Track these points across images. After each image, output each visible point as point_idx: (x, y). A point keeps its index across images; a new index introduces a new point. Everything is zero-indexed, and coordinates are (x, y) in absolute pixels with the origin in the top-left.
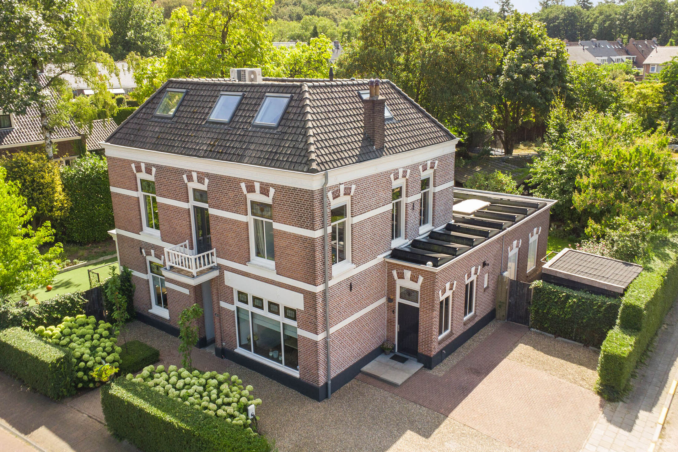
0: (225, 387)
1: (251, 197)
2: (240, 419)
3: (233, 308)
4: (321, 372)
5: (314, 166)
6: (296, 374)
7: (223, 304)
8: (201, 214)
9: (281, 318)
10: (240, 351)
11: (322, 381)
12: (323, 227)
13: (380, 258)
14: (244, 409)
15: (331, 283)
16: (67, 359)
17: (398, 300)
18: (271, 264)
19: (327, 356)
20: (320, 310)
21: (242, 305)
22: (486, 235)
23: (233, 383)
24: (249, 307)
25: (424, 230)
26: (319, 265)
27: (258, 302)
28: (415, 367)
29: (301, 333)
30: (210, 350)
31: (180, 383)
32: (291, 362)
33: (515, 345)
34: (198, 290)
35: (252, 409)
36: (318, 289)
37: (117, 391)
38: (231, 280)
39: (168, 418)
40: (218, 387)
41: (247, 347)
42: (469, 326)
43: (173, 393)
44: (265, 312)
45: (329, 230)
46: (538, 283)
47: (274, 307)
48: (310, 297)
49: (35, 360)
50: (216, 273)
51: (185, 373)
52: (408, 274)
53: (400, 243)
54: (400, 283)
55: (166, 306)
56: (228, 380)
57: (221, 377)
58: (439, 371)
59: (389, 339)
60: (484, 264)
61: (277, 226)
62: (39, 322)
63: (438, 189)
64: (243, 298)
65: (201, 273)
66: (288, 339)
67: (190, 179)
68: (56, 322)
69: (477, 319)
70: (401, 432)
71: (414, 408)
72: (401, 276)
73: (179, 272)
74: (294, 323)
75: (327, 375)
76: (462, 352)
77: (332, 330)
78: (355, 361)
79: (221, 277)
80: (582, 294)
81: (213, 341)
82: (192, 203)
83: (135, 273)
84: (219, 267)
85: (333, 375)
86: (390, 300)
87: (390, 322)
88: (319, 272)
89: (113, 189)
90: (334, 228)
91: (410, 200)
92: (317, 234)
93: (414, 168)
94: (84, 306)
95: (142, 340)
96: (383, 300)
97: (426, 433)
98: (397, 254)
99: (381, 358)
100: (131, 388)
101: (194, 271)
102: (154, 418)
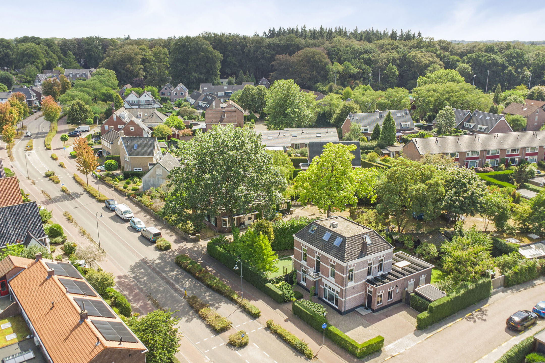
0: (319, 308)
1: (330, 262)
2: (322, 315)
3: (324, 288)
4: (343, 308)
5: (345, 261)
6: (337, 307)
7: (321, 286)
8: (318, 263)
9: (335, 293)
10: (324, 299)
11: (343, 311)
12: (346, 274)
13: (363, 281)
14: (323, 313)
15: (347, 287)
16: (283, 294)
17: (368, 293)
18: (334, 279)
19: (345, 304)
20: (344, 293)
21: (326, 287)
22: (398, 277)
23: (321, 307)
24: (328, 288)
25: (380, 274)
26: (344, 283)
27: (330, 288)
28: (370, 311)
29: (339, 298)
30: (316, 297)
31: (309, 305)
32: (337, 304)
33: (402, 311)
34: (315, 282)
35: (325, 314)
36: (344, 288)
37: (296, 304)
38: (323, 280)
39: (307, 312)
40: (318, 307)
41: (326, 298)
42: (390, 303)
43: (308, 307)
44: (331, 291)
45: (348, 275)
46: (413, 294)
47: (333, 290)
48: (342, 290)
49: (277, 293)
50: (320, 278)
51: (311, 303)
52: (370, 287)
53: (370, 277)
54: (368, 288)
55: (305, 282)
56: (320, 306)
57: (319, 305)
58: (376, 314)
59: (365, 303)
60: (396, 286)
61: (336, 271)
62: (274, 283)
63: (385, 262)
64: (326, 285)
65: (316, 278)
66: (336, 298)
67: (316, 253)
68: (278, 283)
69: (393, 302)
70: (359, 326)
71: (365, 321)
72: (368, 287)
73: (311, 276)
74: (338, 295)
75: (345, 309)
76: (386, 310)
77: (347, 299)
78: (353, 307)
79: (321, 279)
80: (423, 300)
81: (317, 294)
82: (316, 259)
83: (298, 271)
84: (321, 277)
85: (346, 309)
86: (366, 292)
87: (365, 298)
88: (344, 285)
89: (294, 247)
90: (349, 274)
91: (374, 266)
92: (345, 276)
93: (377, 258)
94: (284, 279)
95: (299, 291)
96: (364, 292)
97: (365, 327)
98: (368, 281)
99: (362, 308)
100: (299, 304)
101: (315, 277)
102: (304, 311)
